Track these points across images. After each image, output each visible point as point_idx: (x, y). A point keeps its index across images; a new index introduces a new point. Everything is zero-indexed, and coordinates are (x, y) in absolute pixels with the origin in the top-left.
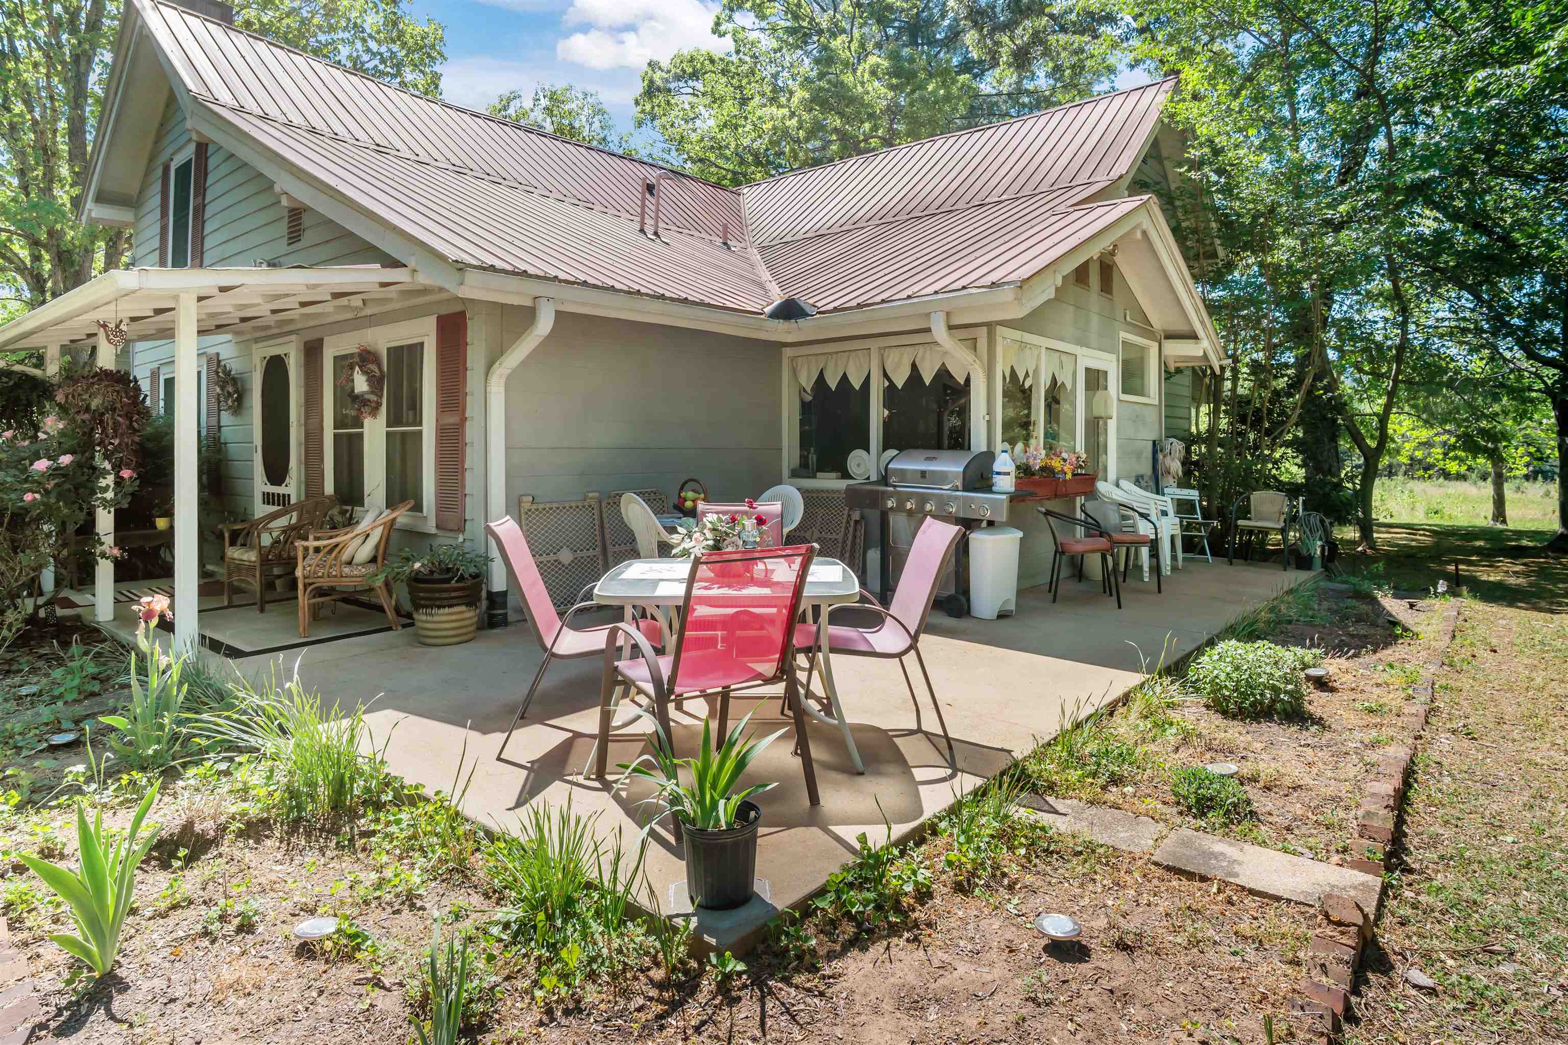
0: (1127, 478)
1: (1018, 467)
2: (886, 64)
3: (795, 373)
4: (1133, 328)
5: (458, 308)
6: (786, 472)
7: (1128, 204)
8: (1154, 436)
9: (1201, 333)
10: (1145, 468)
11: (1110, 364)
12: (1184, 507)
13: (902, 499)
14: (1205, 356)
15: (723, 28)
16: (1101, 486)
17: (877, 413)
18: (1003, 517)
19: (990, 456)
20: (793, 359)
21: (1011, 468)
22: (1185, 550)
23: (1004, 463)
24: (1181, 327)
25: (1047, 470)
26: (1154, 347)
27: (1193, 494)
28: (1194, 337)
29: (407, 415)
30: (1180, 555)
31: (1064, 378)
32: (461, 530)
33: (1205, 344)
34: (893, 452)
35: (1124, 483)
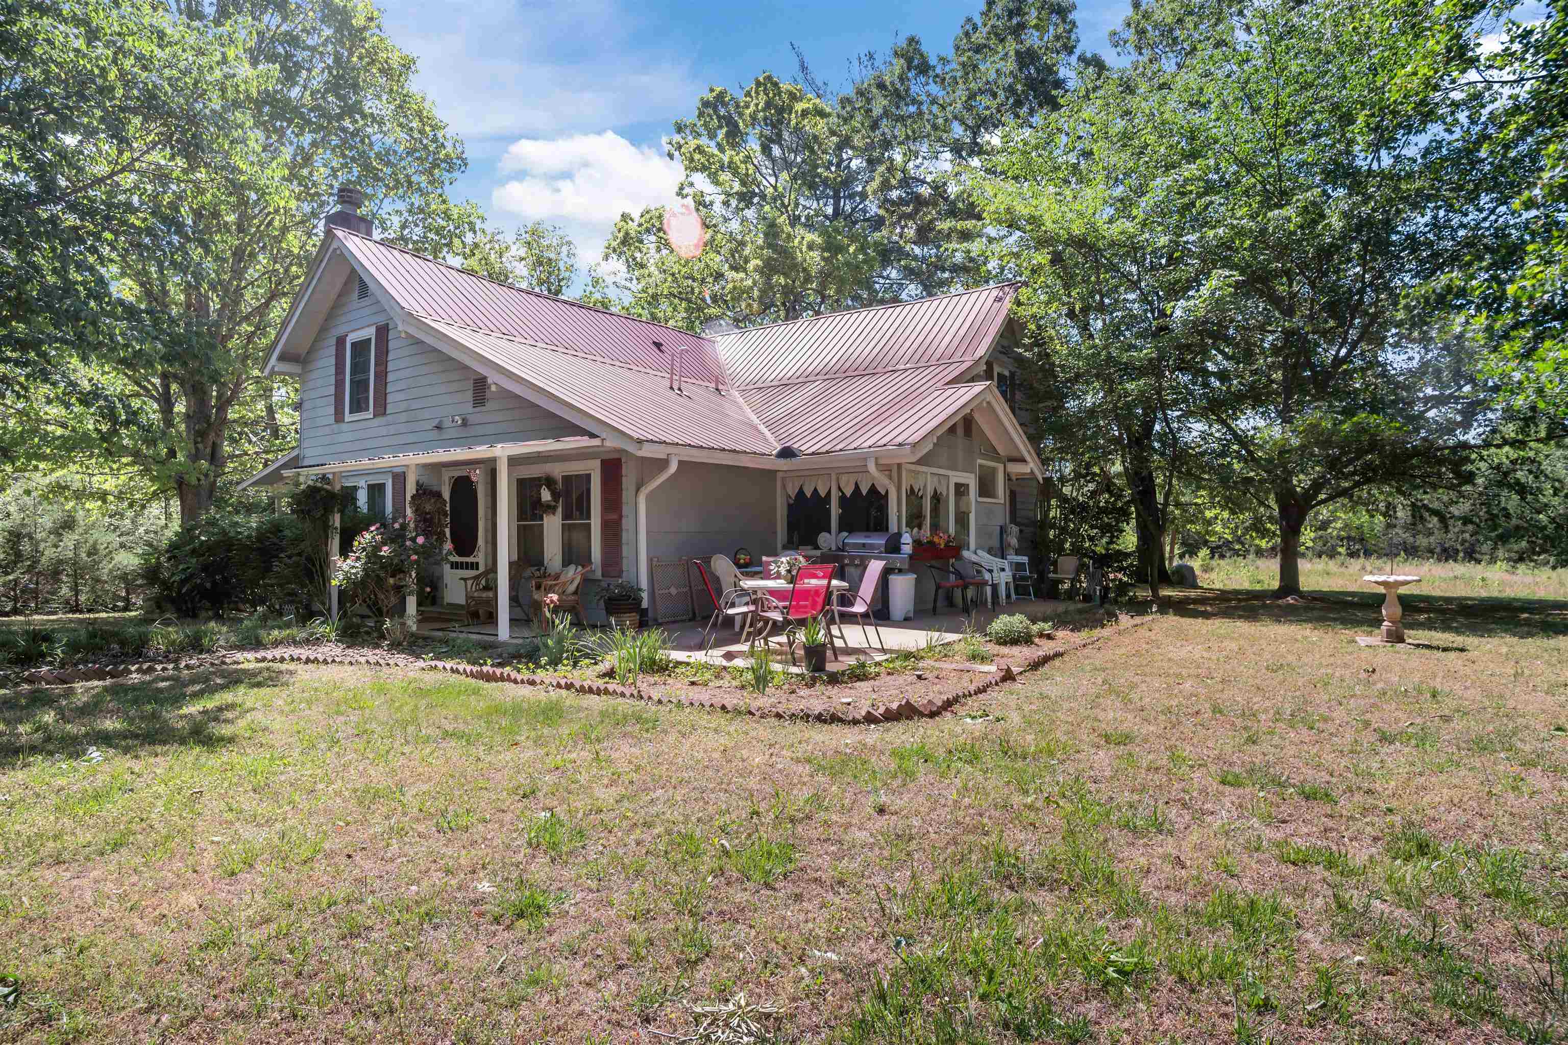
0: (983, 549)
1: (914, 541)
2: (819, 240)
3: (784, 487)
4: (985, 456)
5: (616, 456)
6: (779, 546)
7: (979, 387)
8: (1001, 523)
9: (1028, 458)
10: (995, 543)
11: (971, 481)
12: (1019, 566)
13: (852, 558)
14: (1032, 472)
15: (685, 192)
16: (965, 554)
17: (835, 510)
18: (906, 566)
19: (899, 535)
20: (783, 479)
21: (909, 540)
22: (1017, 593)
23: (907, 538)
24: (1015, 454)
25: (931, 543)
26: (1000, 467)
27: (1025, 559)
28: (1023, 460)
29: (576, 513)
30: (1013, 596)
31: (942, 490)
32: (620, 576)
33: (1032, 465)
34: (845, 534)
35: (980, 552)
